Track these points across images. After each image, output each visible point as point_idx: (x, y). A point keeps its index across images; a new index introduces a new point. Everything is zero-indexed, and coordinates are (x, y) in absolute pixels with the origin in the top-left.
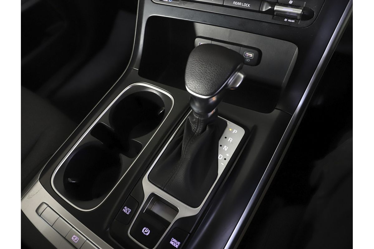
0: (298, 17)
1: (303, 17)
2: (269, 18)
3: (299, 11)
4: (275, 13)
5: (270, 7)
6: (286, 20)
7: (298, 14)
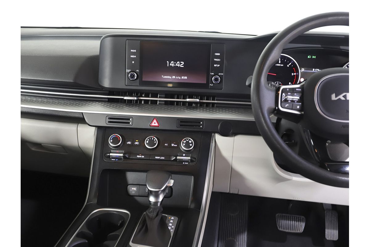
0: (189, 161)
1: (191, 161)
2: (175, 163)
3: (189, 158)
4: (178, 161)
5: (175, 158)
6: (184, 163)
7: (189, 159)
